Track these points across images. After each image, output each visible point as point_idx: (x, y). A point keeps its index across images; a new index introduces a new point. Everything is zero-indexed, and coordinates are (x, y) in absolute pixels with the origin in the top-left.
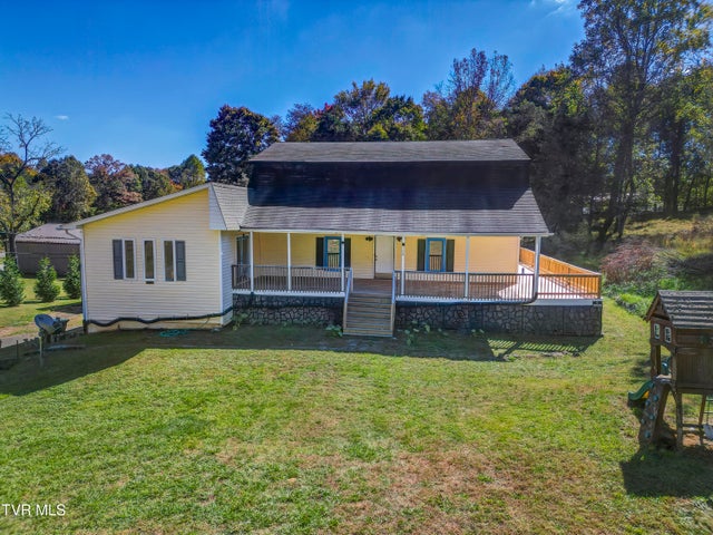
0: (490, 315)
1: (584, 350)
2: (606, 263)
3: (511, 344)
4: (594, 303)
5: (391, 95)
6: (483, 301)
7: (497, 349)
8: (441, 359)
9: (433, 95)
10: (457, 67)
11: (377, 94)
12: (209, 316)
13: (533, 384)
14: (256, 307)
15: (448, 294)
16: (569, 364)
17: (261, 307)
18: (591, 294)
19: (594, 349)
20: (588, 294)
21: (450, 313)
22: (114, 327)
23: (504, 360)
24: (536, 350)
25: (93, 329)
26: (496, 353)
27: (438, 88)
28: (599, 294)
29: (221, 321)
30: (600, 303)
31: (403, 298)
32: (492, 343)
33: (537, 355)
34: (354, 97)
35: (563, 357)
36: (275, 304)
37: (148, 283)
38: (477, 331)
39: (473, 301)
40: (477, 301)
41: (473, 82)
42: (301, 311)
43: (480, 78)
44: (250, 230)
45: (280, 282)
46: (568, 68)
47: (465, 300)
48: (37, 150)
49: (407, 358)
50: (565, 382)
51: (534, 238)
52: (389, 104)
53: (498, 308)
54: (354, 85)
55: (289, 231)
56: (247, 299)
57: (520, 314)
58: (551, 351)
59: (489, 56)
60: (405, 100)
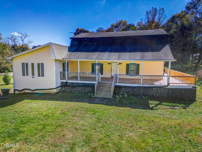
0: (151, 91)
1: (188, 106)
2: (198, 73)
3: (158, 102)
4: (193, 87)
5: (128, 24)
6: (148, 86)
7: (151, 104)
8: (128, 108)
9: (140, 23)
10: (147, 13)
11: (123, 24)
12: (51, 89)
13: (163, 122)
14: (68, 86)
15: (135, 83)
16: (181, 112)
17: (69, 86)
18: (192, 84)
19: (192, 106)
20: (190, 84)
21: (135, 90)
22: (23, 92)
23: (154, 109)
24: (168, 105)
25: (17, 92)
26: (151, 106)
27: (141, 20)
28: (195, 84)
29: (55, 91)
30: (196, 87)
31: (118, 84)
32: (150, 102)
33: (168, 107)
34: (116, 25)
35: (179, 109)
36: (74, 85)
37: (33, 77)
38: (145, 97)
39: (144, 86)
40: (145, 86)
41: (153, 17)
42: (83, 88)
43: (155, 16)
44: (66, 60)
45: (76, 78)
46: (184, 11)
47: (141, 85)
48: (26, 42)
49: (114, 107)
50: (178, 121)
51: (168, 62)
52: (127, 26)
53: (154, 89)
54: (117, 21)
55: (79, 60)
56: (65, 84)
57: (162, 91)
58: (174, 106)
59: (158, 9)
60: (132, 25)
